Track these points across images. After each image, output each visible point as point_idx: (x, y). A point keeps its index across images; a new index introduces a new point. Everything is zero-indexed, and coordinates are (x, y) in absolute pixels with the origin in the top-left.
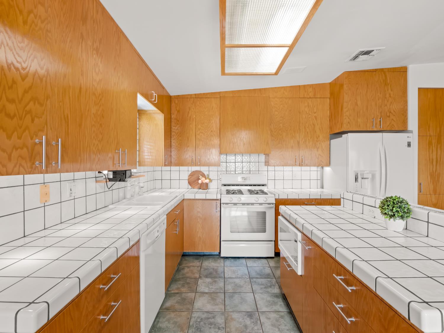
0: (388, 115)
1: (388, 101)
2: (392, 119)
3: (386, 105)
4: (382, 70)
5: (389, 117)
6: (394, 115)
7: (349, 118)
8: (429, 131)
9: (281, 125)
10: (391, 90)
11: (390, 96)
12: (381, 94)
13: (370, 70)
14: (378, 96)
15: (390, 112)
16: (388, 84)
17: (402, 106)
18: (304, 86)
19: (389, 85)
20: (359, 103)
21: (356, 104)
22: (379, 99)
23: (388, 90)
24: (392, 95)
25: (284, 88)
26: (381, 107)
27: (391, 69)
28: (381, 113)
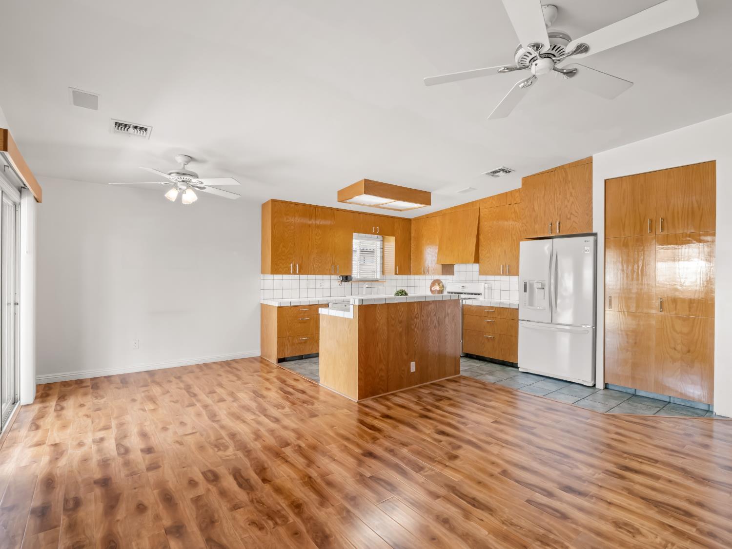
0: (569, 217)
1: (568, 201)
2: (574, 222)
3: (566, 206)
4: (562, 167)
5: (570, 219)
6: (577, 217)
7: (525, 225)
8: (624, 231)
9: (490, 234)
10: (573, 188)
11: (571, 195)
12: (560, 194)
13: (549, 170)
14: (557, 197)
15: (571, 214)
16: (569, 182)
17: (586, 204)
18: (511, 192)
19: (571, 183)
20: (536, 208)
21: (534, 210)
22: (557, 201)
23: (569, 189)
24: (573, 194)
25: (492, 197)
26: (560, 209)
27: (572, 163)
28: (560, 216)
